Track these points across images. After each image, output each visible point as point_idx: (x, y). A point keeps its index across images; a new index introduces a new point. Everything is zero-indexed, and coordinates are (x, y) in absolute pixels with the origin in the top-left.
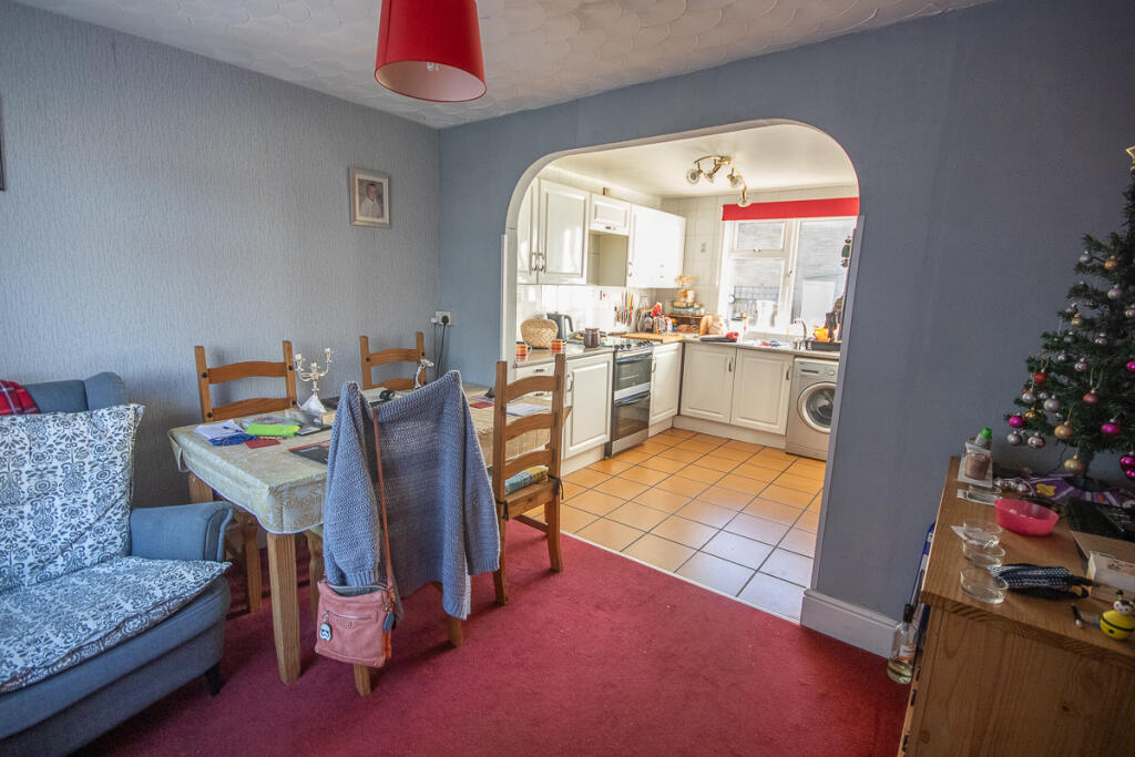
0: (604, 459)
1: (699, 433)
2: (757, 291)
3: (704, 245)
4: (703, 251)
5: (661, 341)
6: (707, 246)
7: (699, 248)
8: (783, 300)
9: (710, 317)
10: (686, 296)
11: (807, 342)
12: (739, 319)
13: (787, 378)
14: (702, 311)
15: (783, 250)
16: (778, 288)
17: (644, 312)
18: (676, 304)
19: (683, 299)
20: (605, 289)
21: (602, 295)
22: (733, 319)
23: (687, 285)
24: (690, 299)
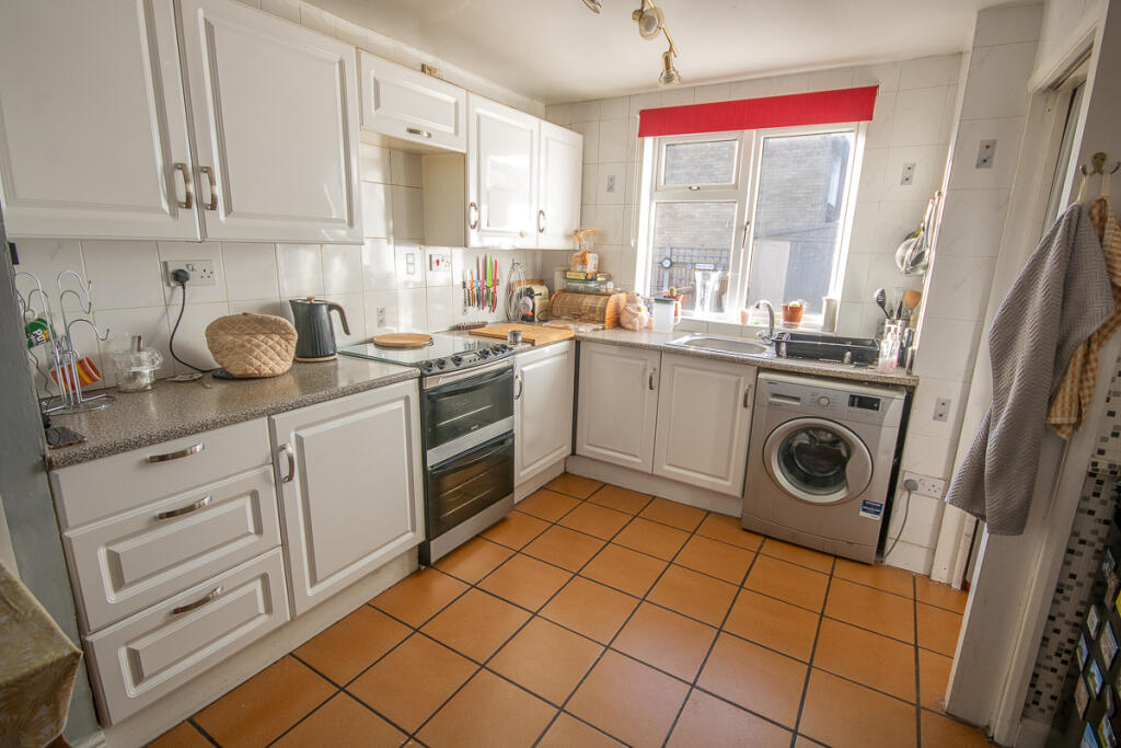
0: (416, 573)
1: (605, 484)
2: (695, 253)
3: (612, 179)
4: (610, 188)
5: (532, 343)
6: (617, 181)
7: (604, 186)
8: (736, 270)
9: (623, 296)
10: (584, 262)
11: (778, 344)
12: (666, 300)
13: (745, 405)
14: (610, 286)
15: (736, 186)
16: (729, 251)
17: (517, 290)
18: (569, 275)
19: (579, 268)
20: (438, 252)
21: (433, 263)
22: (658, 301)
23: (587, 245)
24: (591, 268)
